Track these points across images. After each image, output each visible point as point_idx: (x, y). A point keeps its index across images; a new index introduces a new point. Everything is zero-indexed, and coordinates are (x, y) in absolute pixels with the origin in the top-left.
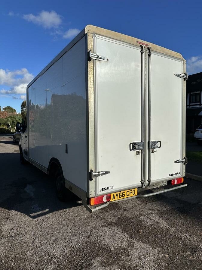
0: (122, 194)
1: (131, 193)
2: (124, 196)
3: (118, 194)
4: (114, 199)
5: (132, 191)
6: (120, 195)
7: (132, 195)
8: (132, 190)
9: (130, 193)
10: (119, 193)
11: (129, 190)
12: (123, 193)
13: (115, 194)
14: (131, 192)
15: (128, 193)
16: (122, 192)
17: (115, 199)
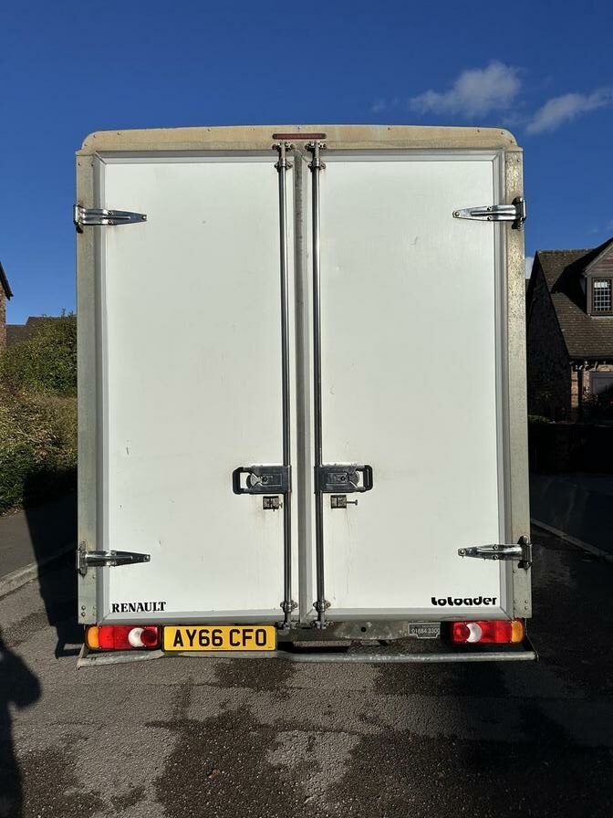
0: (211, 633)
1: (250, 638)
2: (217, 641)
3: (195, 631)
4: (178, 645)
5: (251, 631)
6: (201, 638)
7: (251, 645)
8: (255, 628)
9: (245, 638)
10: (199, 629)
11: (241, 629)
12: (217, 634)
13: (183, 630)
14: (247, 634)
15: (237, 638)
16: (210, 629)
17: (182, 645)
